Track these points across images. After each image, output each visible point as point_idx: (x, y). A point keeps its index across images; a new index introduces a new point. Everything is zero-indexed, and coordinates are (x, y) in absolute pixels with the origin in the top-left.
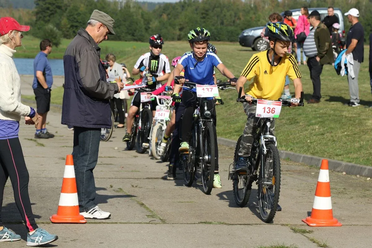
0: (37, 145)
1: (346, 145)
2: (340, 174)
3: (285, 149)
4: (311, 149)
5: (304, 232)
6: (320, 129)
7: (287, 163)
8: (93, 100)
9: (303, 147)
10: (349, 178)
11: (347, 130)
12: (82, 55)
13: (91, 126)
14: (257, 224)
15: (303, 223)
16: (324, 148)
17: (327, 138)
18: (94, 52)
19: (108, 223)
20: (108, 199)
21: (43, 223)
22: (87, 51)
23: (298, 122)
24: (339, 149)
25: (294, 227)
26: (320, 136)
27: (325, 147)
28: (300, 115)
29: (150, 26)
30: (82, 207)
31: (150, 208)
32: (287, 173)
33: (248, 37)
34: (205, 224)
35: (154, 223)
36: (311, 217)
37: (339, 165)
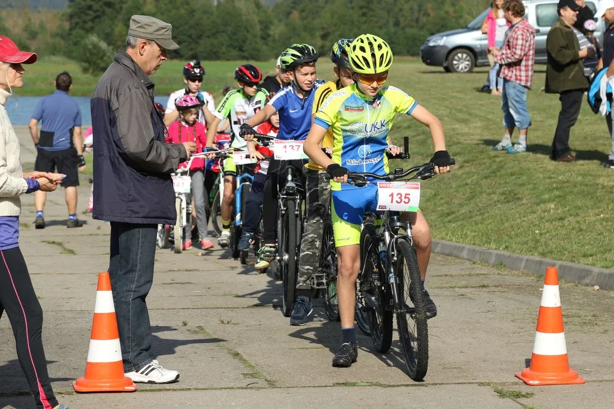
0: (62, 251)
1: (602, 237)
2: (589, 289)
3: (495, 247)
4: (542, 246)
5: (518, 395)
6: (558, 209)
7: (498, 272)
8: (141, 174)
9: (526, 243)
10: (604, 296)
11: (604, 210)
12: (122, 96)
13: (140, 221)
14: (436, 384)
15: (517, 380)
16: (564, 242)
17: (569, 225)
18: (142, 91)
19: (175, 390)
20: (176, 346)
21: (60, 393)
22: (130, 90)
23: (519, 199)
24: (589, 244)
25: (500, 388)
26: (557, 222)
27: (566, 241)
28: (523, 185)
29: (271, 33)
30: (128, 364)
31: (249, 361)
32: (496, 289)
33: (437, 49)
34: (345, 387)
35: (256, 388)
36: (531, 369)
37: (588, 273)
